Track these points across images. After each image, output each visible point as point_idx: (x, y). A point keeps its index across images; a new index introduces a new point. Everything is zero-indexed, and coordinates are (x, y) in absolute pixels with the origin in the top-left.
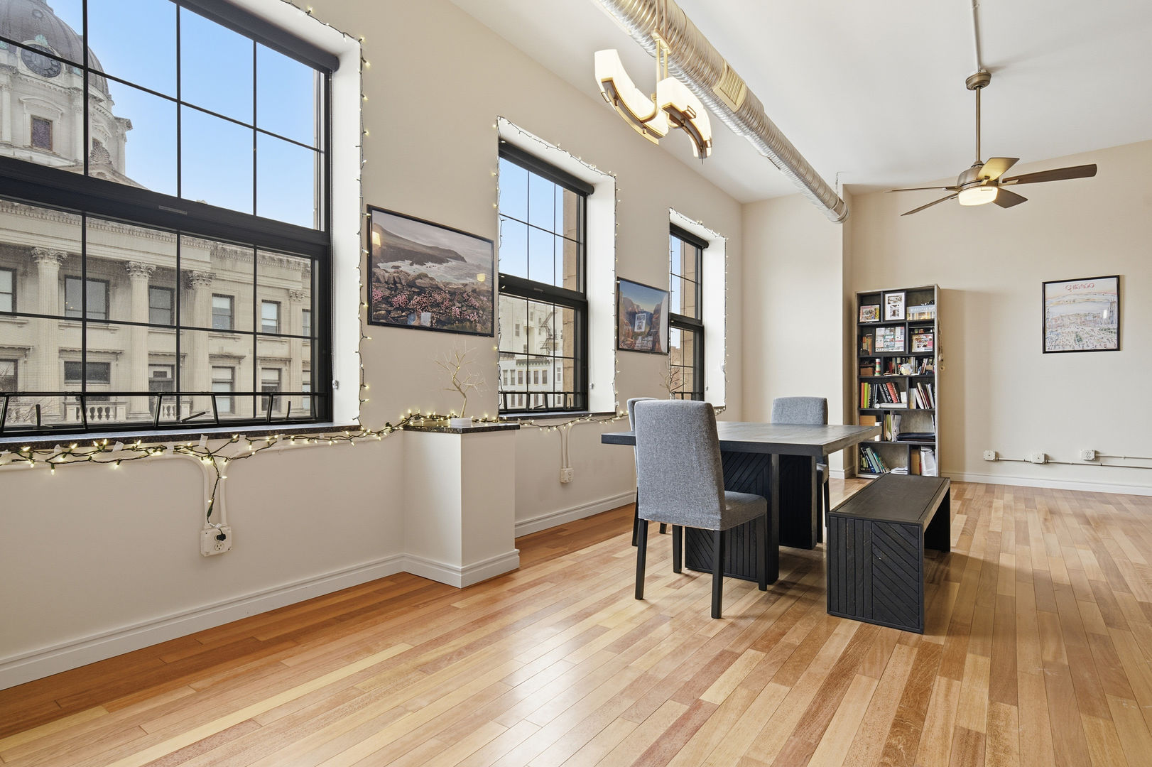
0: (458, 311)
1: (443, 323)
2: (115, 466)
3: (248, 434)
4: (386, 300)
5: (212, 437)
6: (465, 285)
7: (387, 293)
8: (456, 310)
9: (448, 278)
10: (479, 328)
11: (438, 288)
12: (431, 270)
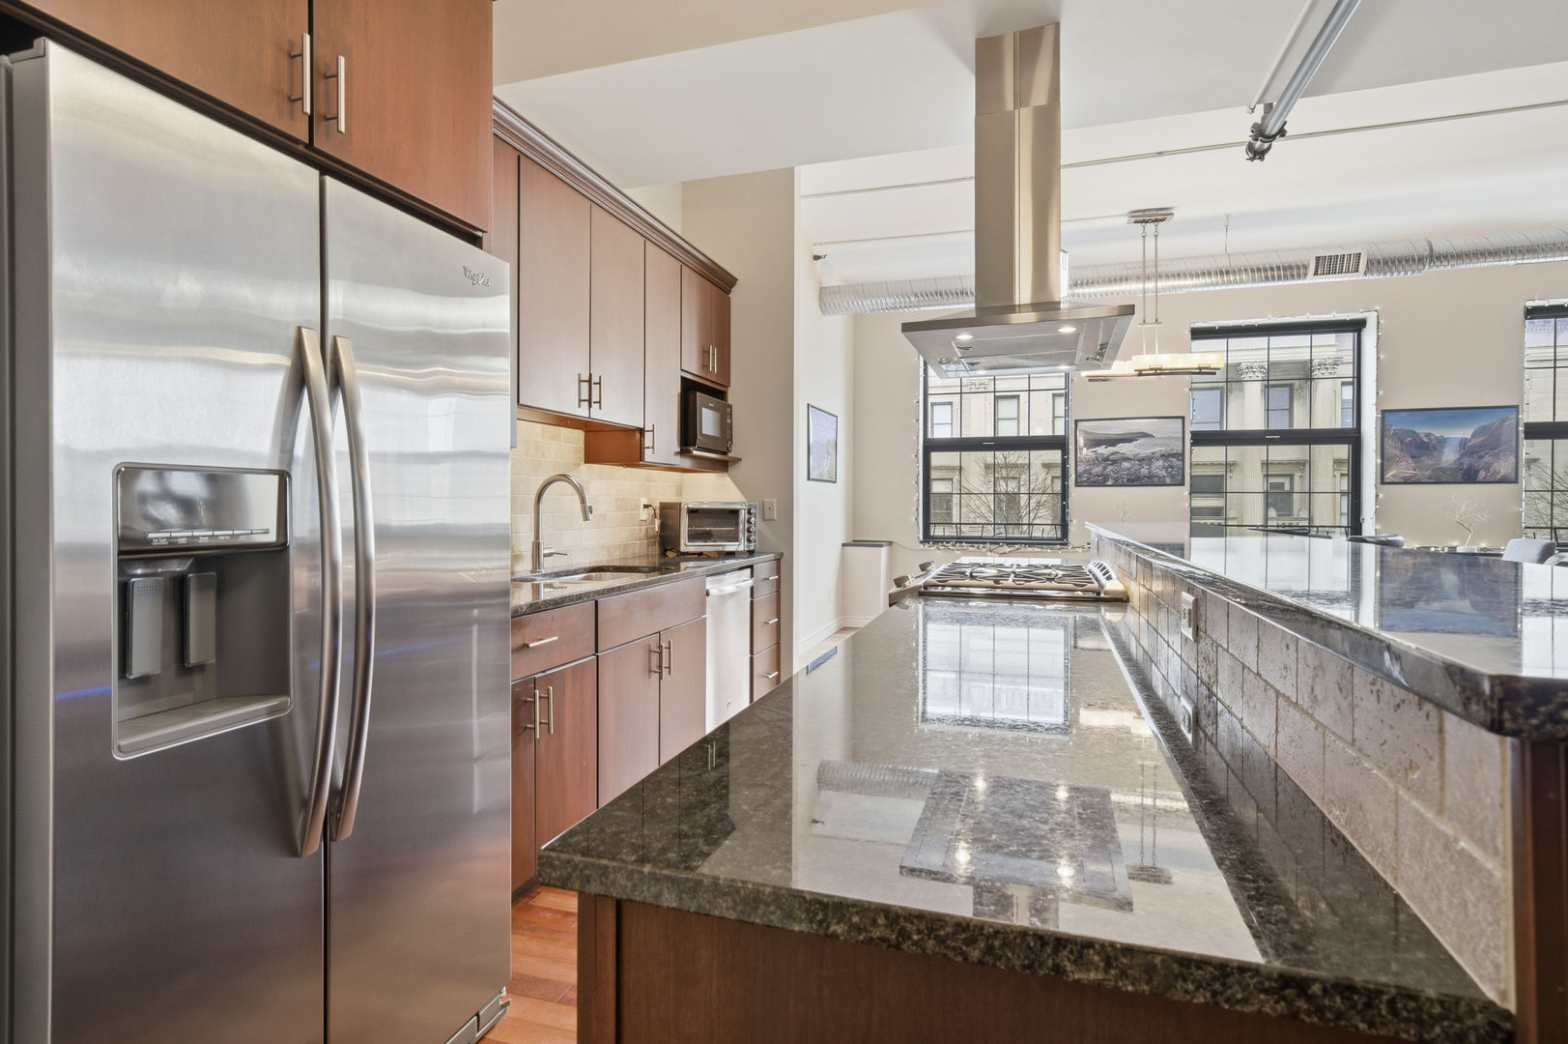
0: (1147, 471)
2: (957, 552)
4: (1089, 471)
6: (1153, 453)
7: (1088, 467)
8: (1144, 471)
9: (1137, 451)
10: (1168, 480)
11: (1127, 459)
12: (1124, 448)
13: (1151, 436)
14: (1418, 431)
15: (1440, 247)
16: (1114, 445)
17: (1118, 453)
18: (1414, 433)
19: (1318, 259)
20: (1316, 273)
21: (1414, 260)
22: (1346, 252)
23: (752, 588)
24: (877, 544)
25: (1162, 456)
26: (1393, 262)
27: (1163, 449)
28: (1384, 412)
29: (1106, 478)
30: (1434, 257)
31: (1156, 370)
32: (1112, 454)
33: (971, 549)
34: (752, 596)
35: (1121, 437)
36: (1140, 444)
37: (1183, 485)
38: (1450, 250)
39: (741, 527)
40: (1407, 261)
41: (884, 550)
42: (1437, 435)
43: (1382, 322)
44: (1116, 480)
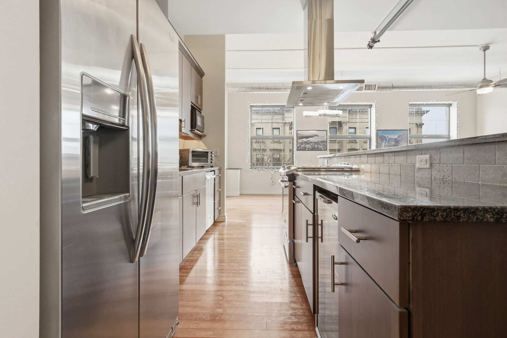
0: (317, 146)
1: (313, 149)
2: (262, 171)
3: (277, 168)
4: (300, 146)
5: (272, 168)
6: (319, 141)
7: (300, 145)
8: (316, 146)
9: (314, 140)
10: (323, 149)
11: (312, 142)
12: (310, 139)
13: (318, 136)
14: (385, 136)
15: (394, 85)
16: (308, 138)
17: (309, 141)
18: (384, 136)
19: (366, 85)
20: (365, 90)
21: (389, 88)
22: (374, 84)
23: (215, 178)
24: (238, 169)
25: (321, 142)
26: (384, 88)
27: (321, 140)
28: (377, 130)
29: (305, 148)
30: (393, 87)
31: (325, 114)
32: (307, 141)
33: (266, 170)
34: (215, 181)
35: (309, 136)
36: (315, 138)
37: (327, 150)
38: (397, 86)
39: (209, 158)
40: (387, 88)
41: (239, 170)
42: (390, 137)
43: (377, 105)
44: (308, 149)
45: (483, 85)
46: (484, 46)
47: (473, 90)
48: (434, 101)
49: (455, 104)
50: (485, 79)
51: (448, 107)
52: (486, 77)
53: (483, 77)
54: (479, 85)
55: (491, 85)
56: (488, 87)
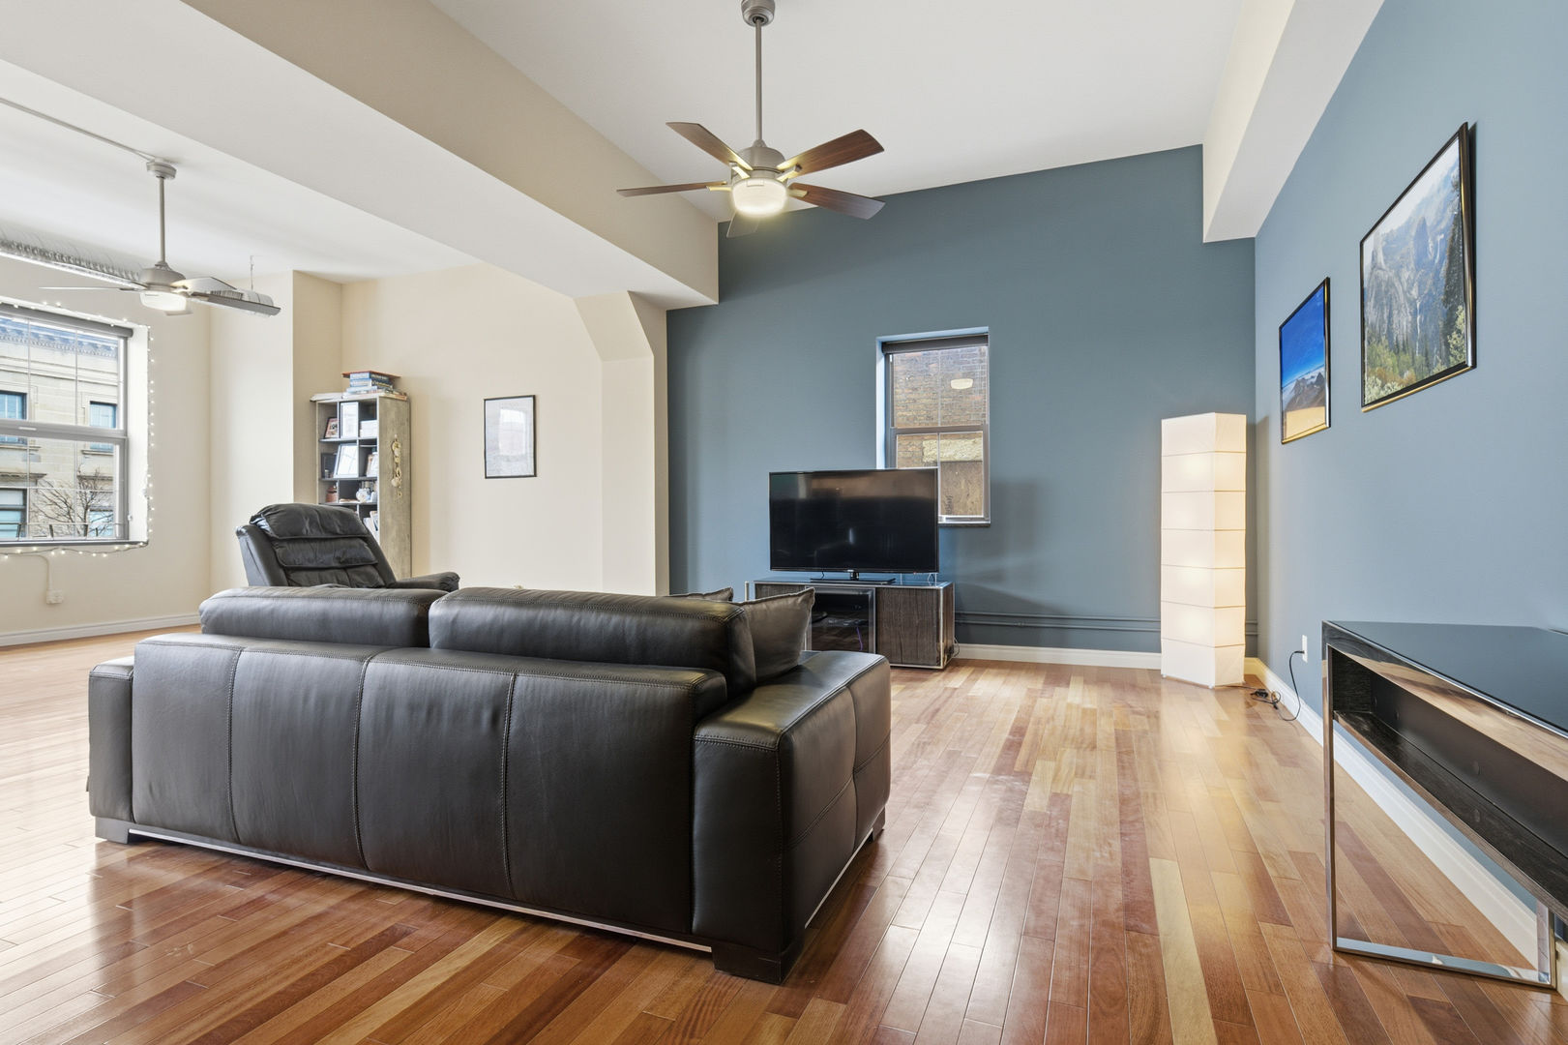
45: (156, 281)
46: (158, 161)
47: (133, 289)
48: (59, 304)
49: (141, 331)
50: (163, 264)
51: (120, 337)
52: (166, 261)
53: (159, 259)
54: (145, 280)
55: (175, 288)
56: (169, 291)
